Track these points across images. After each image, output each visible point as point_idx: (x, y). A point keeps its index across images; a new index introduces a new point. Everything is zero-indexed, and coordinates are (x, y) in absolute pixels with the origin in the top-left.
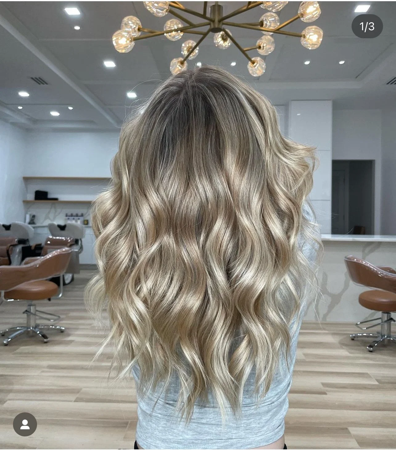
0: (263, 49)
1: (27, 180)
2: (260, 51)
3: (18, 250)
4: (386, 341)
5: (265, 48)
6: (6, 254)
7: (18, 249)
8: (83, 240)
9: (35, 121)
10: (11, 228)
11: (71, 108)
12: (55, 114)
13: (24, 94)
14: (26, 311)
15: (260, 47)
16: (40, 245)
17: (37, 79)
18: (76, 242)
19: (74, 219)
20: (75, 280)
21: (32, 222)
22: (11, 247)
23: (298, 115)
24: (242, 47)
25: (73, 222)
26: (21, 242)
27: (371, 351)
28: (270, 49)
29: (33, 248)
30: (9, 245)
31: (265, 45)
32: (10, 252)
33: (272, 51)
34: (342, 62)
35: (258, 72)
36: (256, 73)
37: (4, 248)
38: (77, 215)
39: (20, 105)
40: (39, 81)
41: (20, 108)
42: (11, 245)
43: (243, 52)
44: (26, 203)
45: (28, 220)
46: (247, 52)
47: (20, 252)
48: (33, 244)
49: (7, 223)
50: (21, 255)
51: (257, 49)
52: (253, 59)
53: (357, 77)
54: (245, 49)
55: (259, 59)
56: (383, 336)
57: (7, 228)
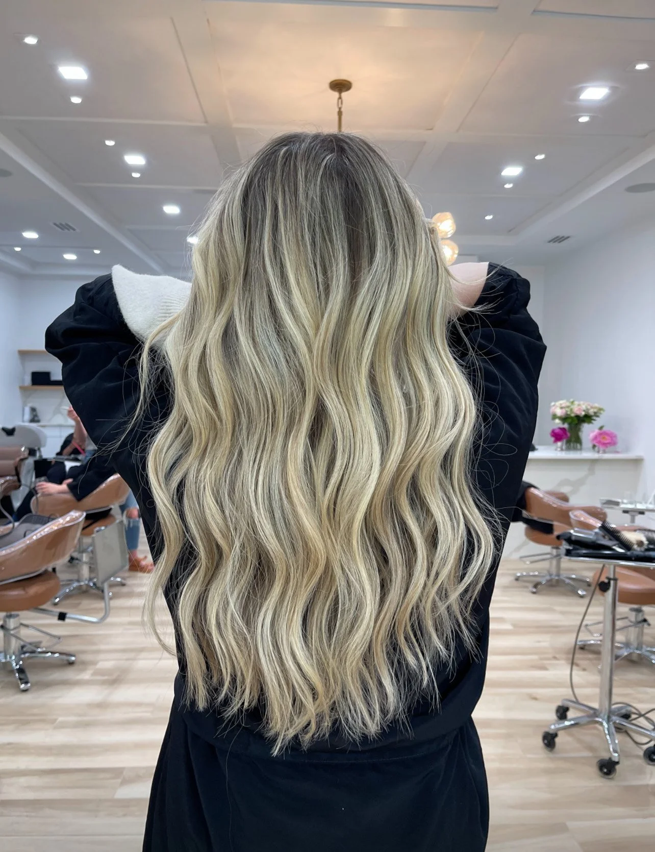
4: (554, 581)
6: (14, 473)
7: (29, 464)
10: (16, 433)
11: (97, 252)
12: (70, 257)
13: (31, 235)
17: (62, 225)
21: (34, 419)
22: (19, 462)
26: (30, 452)
27: (534, 593)
30: (17, 459)
34: (489, 218)
37: (10, 463)
39: (18, 245)
40: (65, 227)
41: (18, 249)
42: (20, 460)
44: (23, 389)
45: (27, 416)
49: (10, 426)
53: (510, 231)
56: (551, 575)
57: (10, 432)
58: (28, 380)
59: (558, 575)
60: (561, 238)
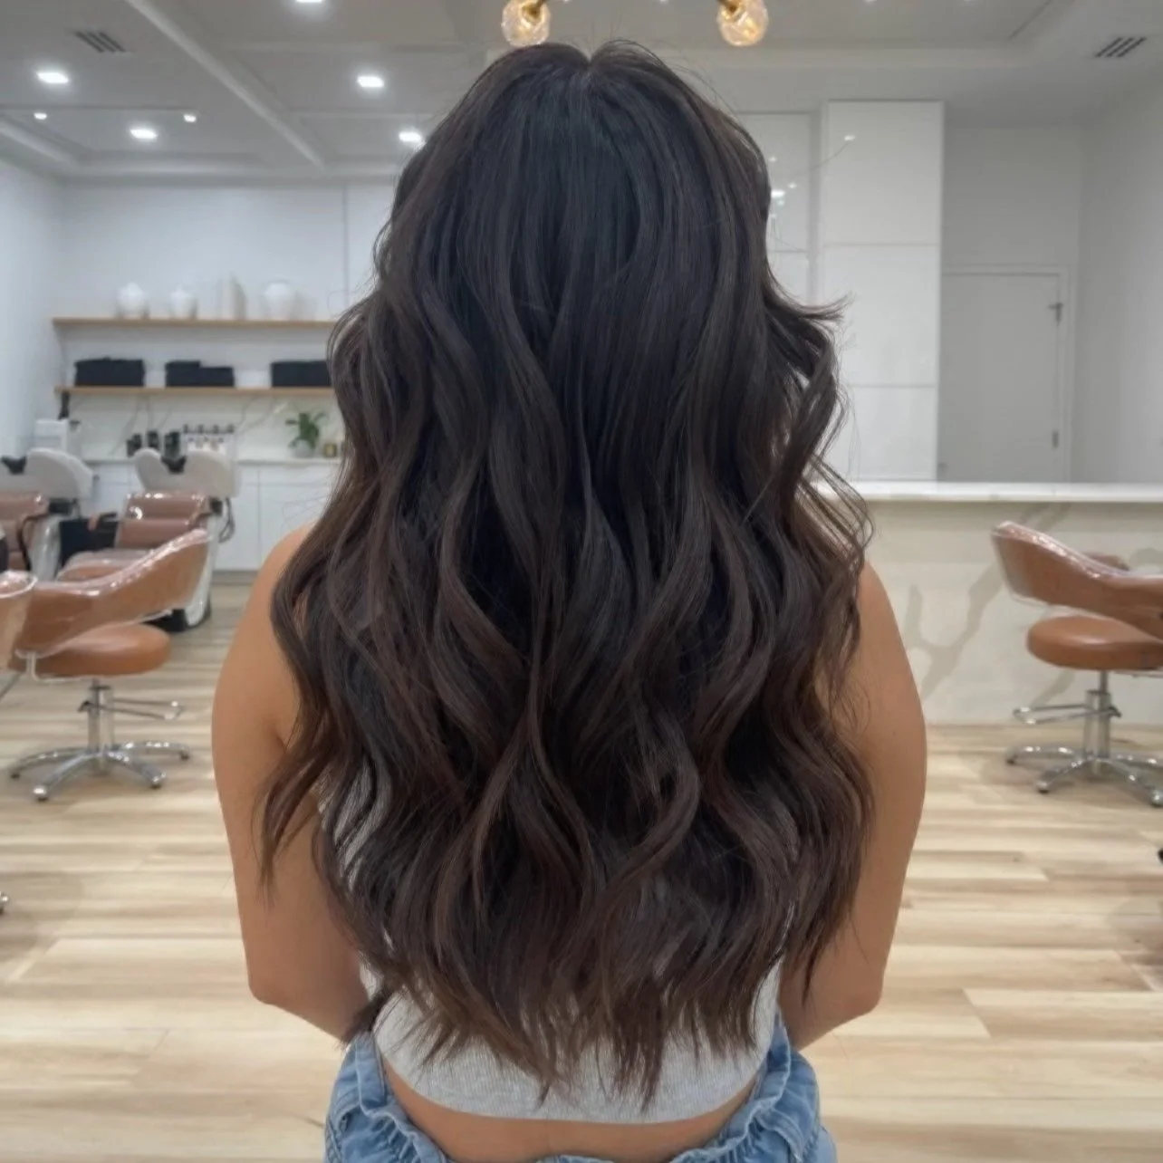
1: (66, 328)
3: (48, 531)
4: (1094, 767)
6: (17, 543)
7: (50, 526)
8: (233, 501)
9: (84, 156)
10: (28, 468)
11: (190, 118)
12: (144, 134)
13: (53, 77)
14: (86, 703)
16: (113, 515)
17: (93, 36)
18: (216, 506)
19: (206, 440)
20: (214, 615)
22: (29, 523)
23: (848, 138)
25: (206, 449)
26: (57, 507)
27: (1043, 792)
29: (92, 526)
30: (24, 516)
32: (26, 538)
35: (746, 33)
36: (742, 39)
37: (11, 525)
38: (216, 430)
39: (42, 109)
40: (101, 42)
41: (41, 116)
42: (30, 519)
47: (53, 537)
48: (91, 512)
49: (14, 455)
50: (57, 546)
57: (16, 466)
58: (71, 374)
59: (1104, 754)
60: (1126, 43)
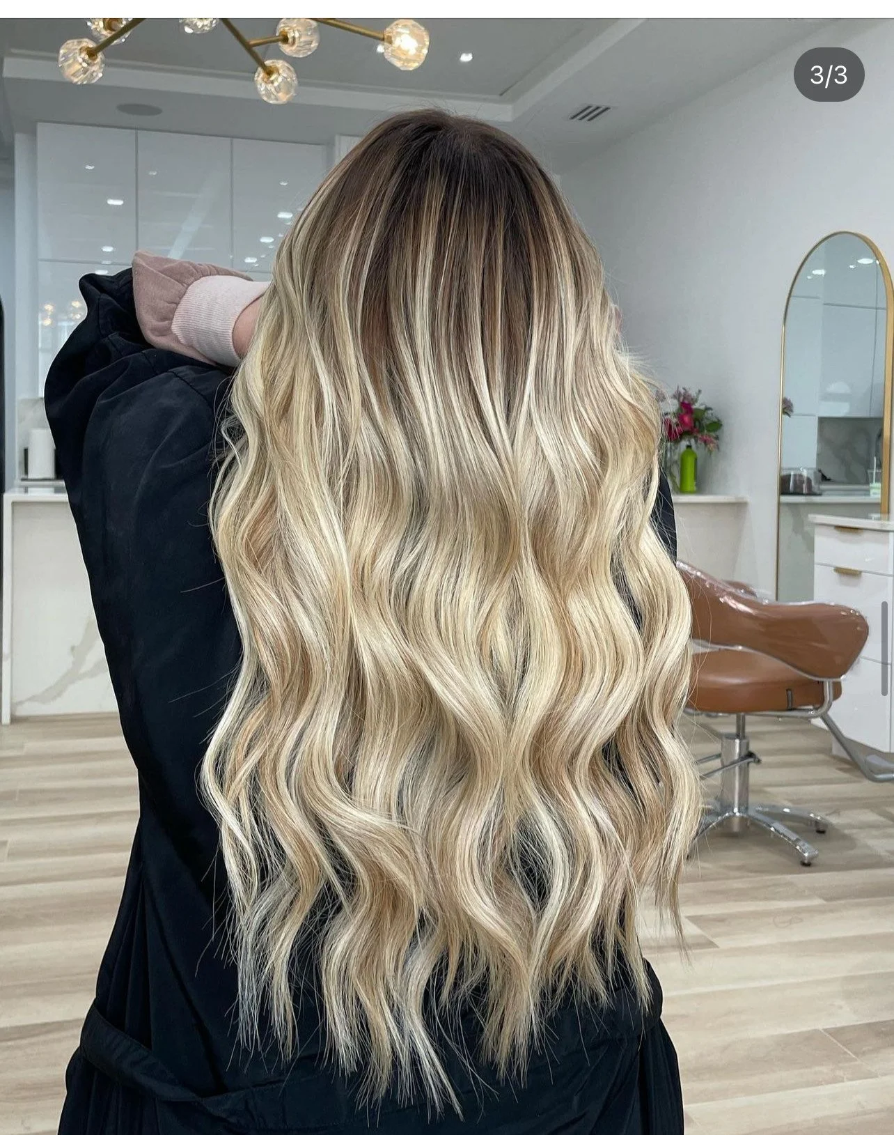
0: (294, 43)
2: (287, 49)
5: (297, 41)
15: (285, 39)
24: (247, 38)
28: (310, 43)
31: (297, 35)
33: (313, 50)
35: (280, 94)
36: (276, 97)
43: (249, 48)
46: (256, 49)
51: (280, 44)
52: (268, 63)
54: (252, 42)
55: (280, 64)
60: (594, 111)
